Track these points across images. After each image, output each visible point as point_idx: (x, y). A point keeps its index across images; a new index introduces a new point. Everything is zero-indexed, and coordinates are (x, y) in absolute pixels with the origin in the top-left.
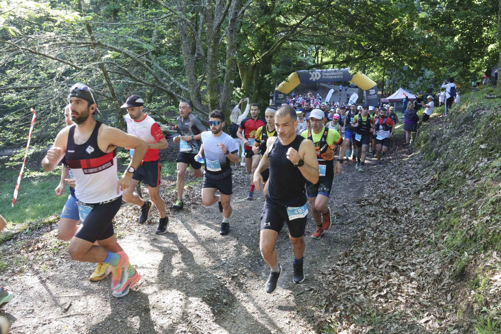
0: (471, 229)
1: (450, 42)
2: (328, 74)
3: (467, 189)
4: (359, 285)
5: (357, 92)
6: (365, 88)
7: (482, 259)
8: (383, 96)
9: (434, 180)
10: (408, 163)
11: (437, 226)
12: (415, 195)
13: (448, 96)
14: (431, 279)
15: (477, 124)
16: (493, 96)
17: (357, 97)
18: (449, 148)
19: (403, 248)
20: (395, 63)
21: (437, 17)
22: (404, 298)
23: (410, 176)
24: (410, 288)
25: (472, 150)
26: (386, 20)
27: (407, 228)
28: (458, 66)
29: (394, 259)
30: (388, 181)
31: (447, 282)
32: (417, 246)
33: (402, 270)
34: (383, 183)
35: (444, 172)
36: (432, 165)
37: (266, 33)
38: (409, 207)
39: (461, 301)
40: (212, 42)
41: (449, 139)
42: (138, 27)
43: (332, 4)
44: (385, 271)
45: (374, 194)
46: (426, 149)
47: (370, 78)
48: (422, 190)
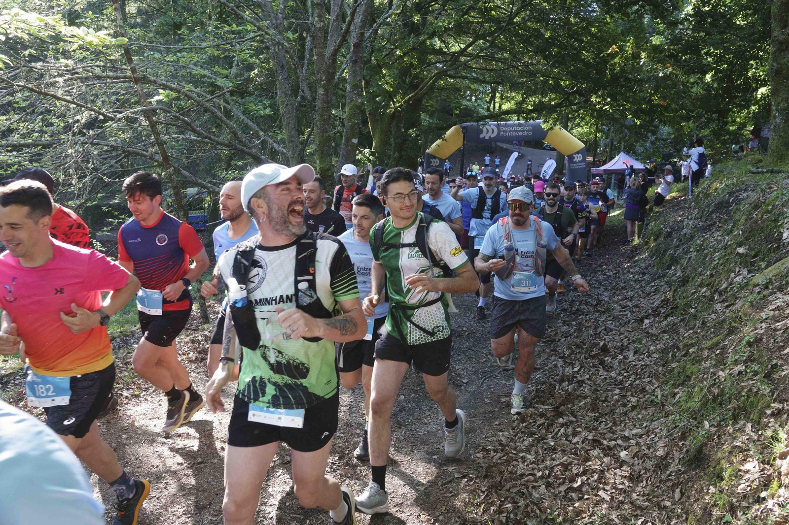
0: (715, 384)
1: (698, 84)
2: (508, 129)
3: (715, 317)
4: (539, 470)
5: (555, 157)
6: (566, 152)
7: (730, 435)
8: (594, 164)
9: (666, 301)
10: (629, 272)
11: (666, 376)
12: (635, 325)
13: (695, 167)
14: (651, 463)
15: (735, 213)
16: (760, 170)
17: (555, 165)
18: (691, 250)
19: (612, 410)
20: (612, 114)
21: (677, 44)
22: (609, 493)
23: (630, 293)
24: (618, 477)
25: (725, 256)
26: (599, 47)
27: (620, 378)
28: (709, 121)
29: (596, 429)
31: (676, 469)
32: (634, 408)
33: (608, 446)
35: (682, 288)
36: (664, 276)
37: (412, 65)
38: (626, 344)
39: (695, 501)
40: (324, 78)
41: (692, 236)
42: (210, 52)
43: (515, 20)
44: (582, 448)
46: (656, 251)
47: (575, 136)
48: (648, 316)
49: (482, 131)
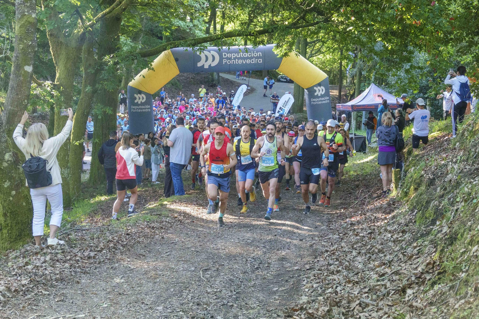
2: (233, 56)
5: (292, 91)
6: (306, 84)
8: (341, 99)
9: (432, 265)
10: (386, 230)
12: (396, 296)
13: (456, 100)
17: (292, 101)
18: (458, 200)
20: (358, 37)
23: (388, 257)
28: (471, 44)
30: (348, 269)
34: (338, 272)
35: (450, 247)
36: (428, 233)
41: (458, 183)
45: (320, 295)
46: (417, 203)
47: (316, 65)
48: (411, 284)
49: (199, 59)
